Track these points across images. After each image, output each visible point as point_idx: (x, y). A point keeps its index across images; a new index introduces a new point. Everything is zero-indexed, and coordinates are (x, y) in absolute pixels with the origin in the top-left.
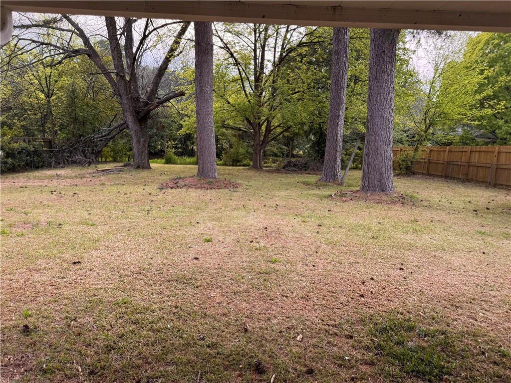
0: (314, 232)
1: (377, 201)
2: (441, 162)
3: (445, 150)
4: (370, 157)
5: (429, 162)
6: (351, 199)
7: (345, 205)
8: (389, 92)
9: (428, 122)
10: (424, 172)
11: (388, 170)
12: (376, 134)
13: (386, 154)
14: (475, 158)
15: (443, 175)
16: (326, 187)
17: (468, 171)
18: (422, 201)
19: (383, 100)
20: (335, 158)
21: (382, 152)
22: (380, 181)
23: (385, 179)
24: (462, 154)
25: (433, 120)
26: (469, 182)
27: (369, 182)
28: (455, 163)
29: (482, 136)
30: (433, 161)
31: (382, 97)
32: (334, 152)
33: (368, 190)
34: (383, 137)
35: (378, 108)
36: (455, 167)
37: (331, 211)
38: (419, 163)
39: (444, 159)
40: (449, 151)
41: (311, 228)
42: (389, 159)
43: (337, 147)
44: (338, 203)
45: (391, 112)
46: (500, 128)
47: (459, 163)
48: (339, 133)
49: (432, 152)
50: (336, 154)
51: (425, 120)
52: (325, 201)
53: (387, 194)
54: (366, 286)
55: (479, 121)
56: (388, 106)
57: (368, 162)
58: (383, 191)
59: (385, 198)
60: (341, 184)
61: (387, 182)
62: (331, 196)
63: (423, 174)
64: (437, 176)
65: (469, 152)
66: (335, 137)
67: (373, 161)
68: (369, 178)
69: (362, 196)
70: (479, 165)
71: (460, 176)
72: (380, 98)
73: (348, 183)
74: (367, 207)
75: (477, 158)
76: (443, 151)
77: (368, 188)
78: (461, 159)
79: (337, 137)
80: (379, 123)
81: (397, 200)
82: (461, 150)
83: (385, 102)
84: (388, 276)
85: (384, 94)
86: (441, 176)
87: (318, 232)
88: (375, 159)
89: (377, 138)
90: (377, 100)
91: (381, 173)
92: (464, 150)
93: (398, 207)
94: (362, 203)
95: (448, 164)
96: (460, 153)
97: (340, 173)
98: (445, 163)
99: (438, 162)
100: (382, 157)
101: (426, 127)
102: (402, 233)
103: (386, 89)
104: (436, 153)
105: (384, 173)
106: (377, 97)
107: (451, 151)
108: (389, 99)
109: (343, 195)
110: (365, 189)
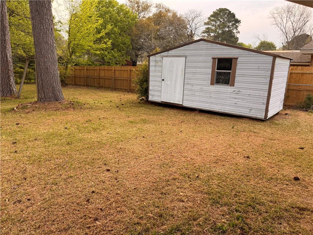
0: (11, 152)
1: (55, 109)
2: (83, 76)
3: (83, 68)
4: (43, 75)
5: (75, 77)
6: (34, 110)
7: (29, 116)
8: (50, 24)
9: (71, 50)
10: (73, 83)
11: (58, 84)
12: (44, 56)
13: (54, 73)
14: (102, 74)
15: (85, 84)
16: (5, 101)
17: (99, 81)
18: (84, 104)
19: (46, 29)
20: (8, 76)
21: (52, 71)
22: (53, 93)
23: (57, 91)
24: (94, 71)
25: (74, 49)
26: (101, 88)
27: (45, 94)
28: (91, 77)
29: (97, 61)
30: (77, 76)
31: (45, 27)
32: (7, 70)
33: (45, 101)
34: (51, 59)
35: (43, 36)
36: (91, 79)
37: (18, 124)
38: (69, 77)
39: (84, 74)
40: (86, 69)
41: (6, 148)
42: (57, 76)
43: (9, 66)
44: (22, 115)
45: (53, 39)
46: (106, 56)
47: (94, 77)
48: (9, 55)
49: (76, 70)
50: (8, 73)
51: (69, 49)
52: (10, 115)
53: (60, 103)
54: (92, 203)
55: (100, 51)
56: (50, 35)
57: (41, 78)
58: (57, 100)
59: (60, 106)
60: (18, 97)
61: (59, 94)
62: (14, 109)
63: (72, 84)
64: (81, 85)
65: (98, 70)
66: (5, 58)
67: (45, 77)
68: (44, 91)
69: (41, 107)
70: (105, 78)
71: (96, 85)
72: (43, 28)
73: (23, 96)
74: (49, 115)
75: (103, 74)
76: (83, 69)
77: (44, 99)
78: (95, 74)
79: (7, 58)
80: (45, 48)
81: (69, 106)
82: (94, 69)
83: (48, 32)
84: (104, 183)
85: (46, 25)
86: (84, 86)
87: (16, 152)
88: (47, 76)
89: (46, 60)
90: (41, 29)
91: (53, 87)
92: (95, 69)
93: (71, 112)
94: (43, 112)
95: (87, 77)
96: (93, 71)
97: (15, 88)
98: (85, 77)
99: (81, 76)
100: (52, 75)
101: (70, 54)
102: (87, 134)
103: (47, 21)
104: (78, 70)
105: (55, 87)
106: (41, 26)
107: (88, 70)
108: (50, 29)
109: (24, 107)
110: (42, 100)
